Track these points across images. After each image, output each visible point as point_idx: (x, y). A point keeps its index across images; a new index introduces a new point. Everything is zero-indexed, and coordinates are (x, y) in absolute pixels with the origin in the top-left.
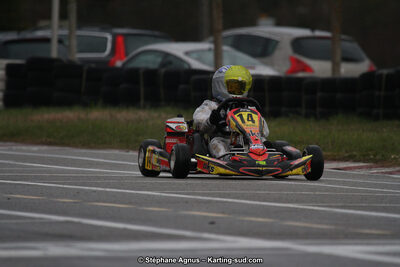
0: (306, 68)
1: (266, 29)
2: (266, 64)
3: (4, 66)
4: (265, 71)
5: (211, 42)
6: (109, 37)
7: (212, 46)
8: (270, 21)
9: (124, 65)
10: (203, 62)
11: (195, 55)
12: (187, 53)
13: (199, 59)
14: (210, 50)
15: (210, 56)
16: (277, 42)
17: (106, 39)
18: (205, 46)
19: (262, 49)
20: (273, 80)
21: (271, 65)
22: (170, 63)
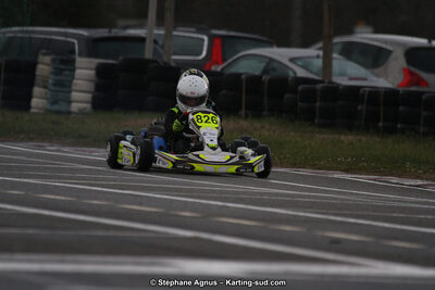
0: (421, 82)
2: (378, 76)
3: (94, 66)
4: (382, 83)
5: (320, 49)
6: (206, 38)
7: (321, 53)
9: (223, 69)
10: (311, 72)
11: (299, 62)
12: (292, 60)
13: (305, 67)
14: (318, 57)
15: (319, 63)
16: (390, 52)
17: (203, 40)
18: (312, 52)
20: (391, 94)
21: (386, 76)
22: (274, 70)
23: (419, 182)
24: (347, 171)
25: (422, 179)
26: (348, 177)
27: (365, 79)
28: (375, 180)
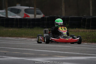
0: (28, 16)
1: (18, 7)
2: (18, 15)
4: (18, 17)
5: (5, 10)
7: (5, 11)
8: (20, 5)
10: (3, 15)
11: (1, 13)
13: (2, 14)
14: (5, 12)
15: (5, 13)
16: (21, 10)
18: (3, 11)
19: (17, 12)
20: (20, 19)
21: (20, 15)
23: (25, 38)
24: (10, 37)
25: (26, 37)
26: (10, 38)
27: (15, 16)
28: (15, 38)
